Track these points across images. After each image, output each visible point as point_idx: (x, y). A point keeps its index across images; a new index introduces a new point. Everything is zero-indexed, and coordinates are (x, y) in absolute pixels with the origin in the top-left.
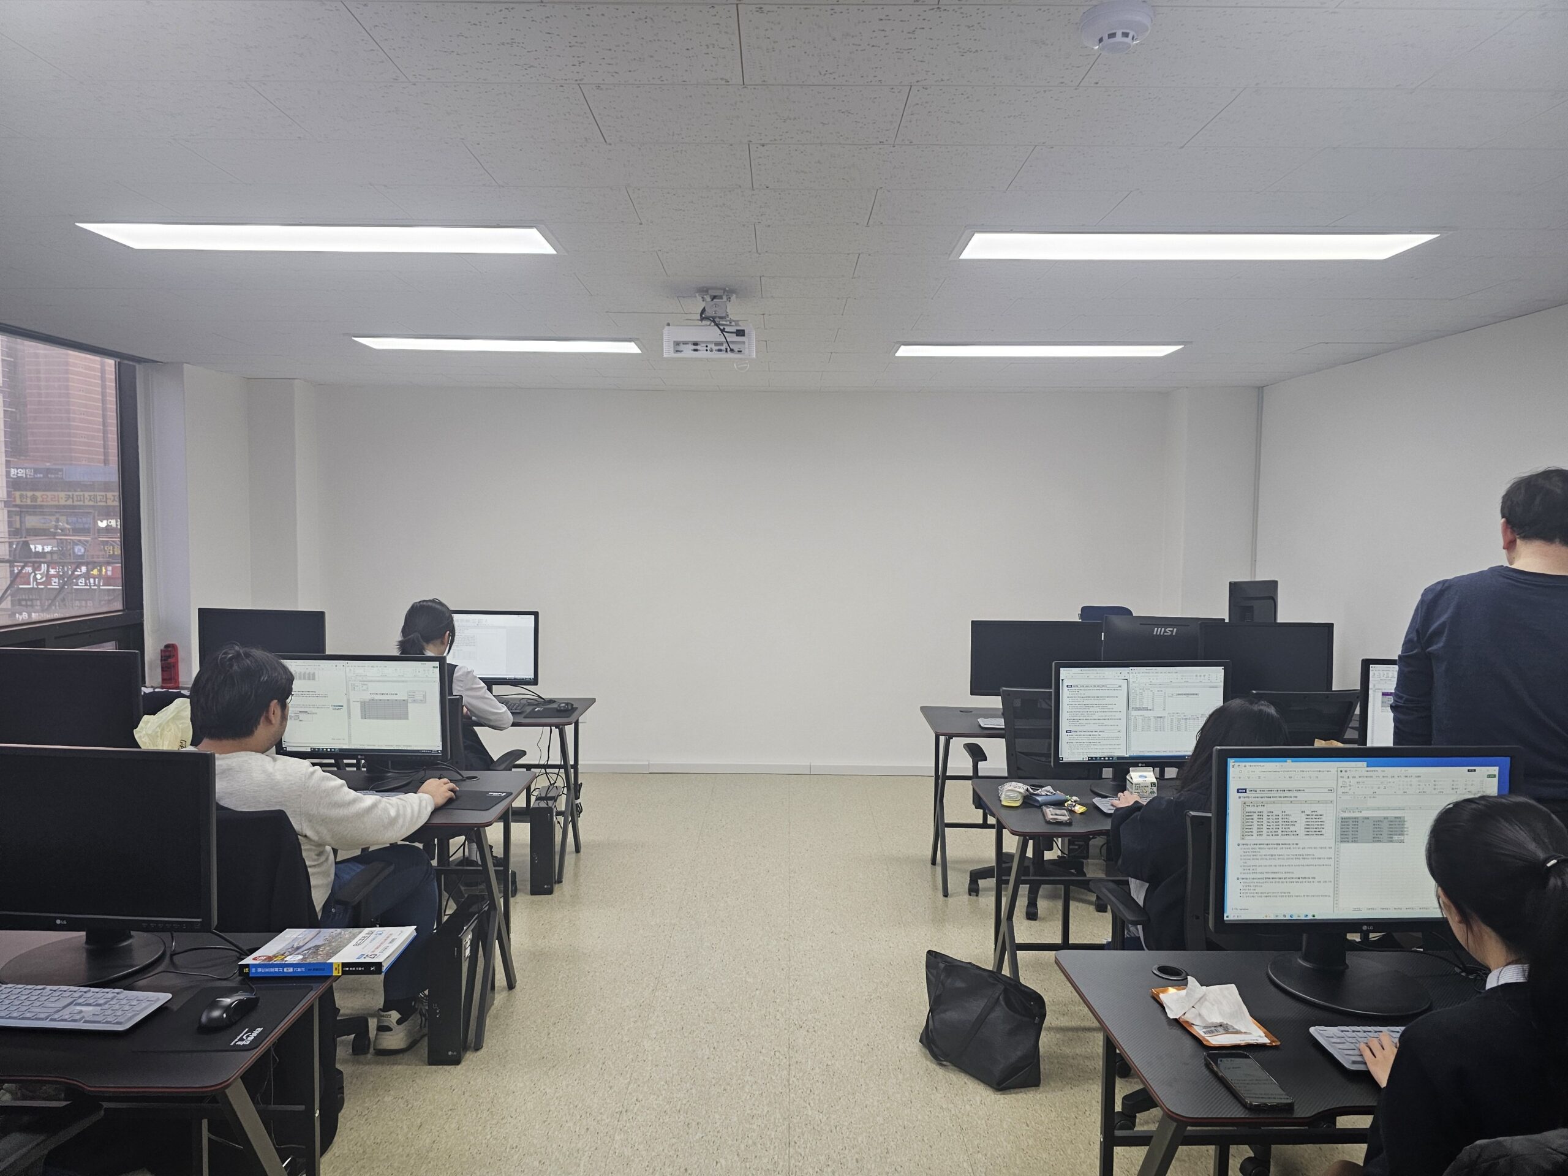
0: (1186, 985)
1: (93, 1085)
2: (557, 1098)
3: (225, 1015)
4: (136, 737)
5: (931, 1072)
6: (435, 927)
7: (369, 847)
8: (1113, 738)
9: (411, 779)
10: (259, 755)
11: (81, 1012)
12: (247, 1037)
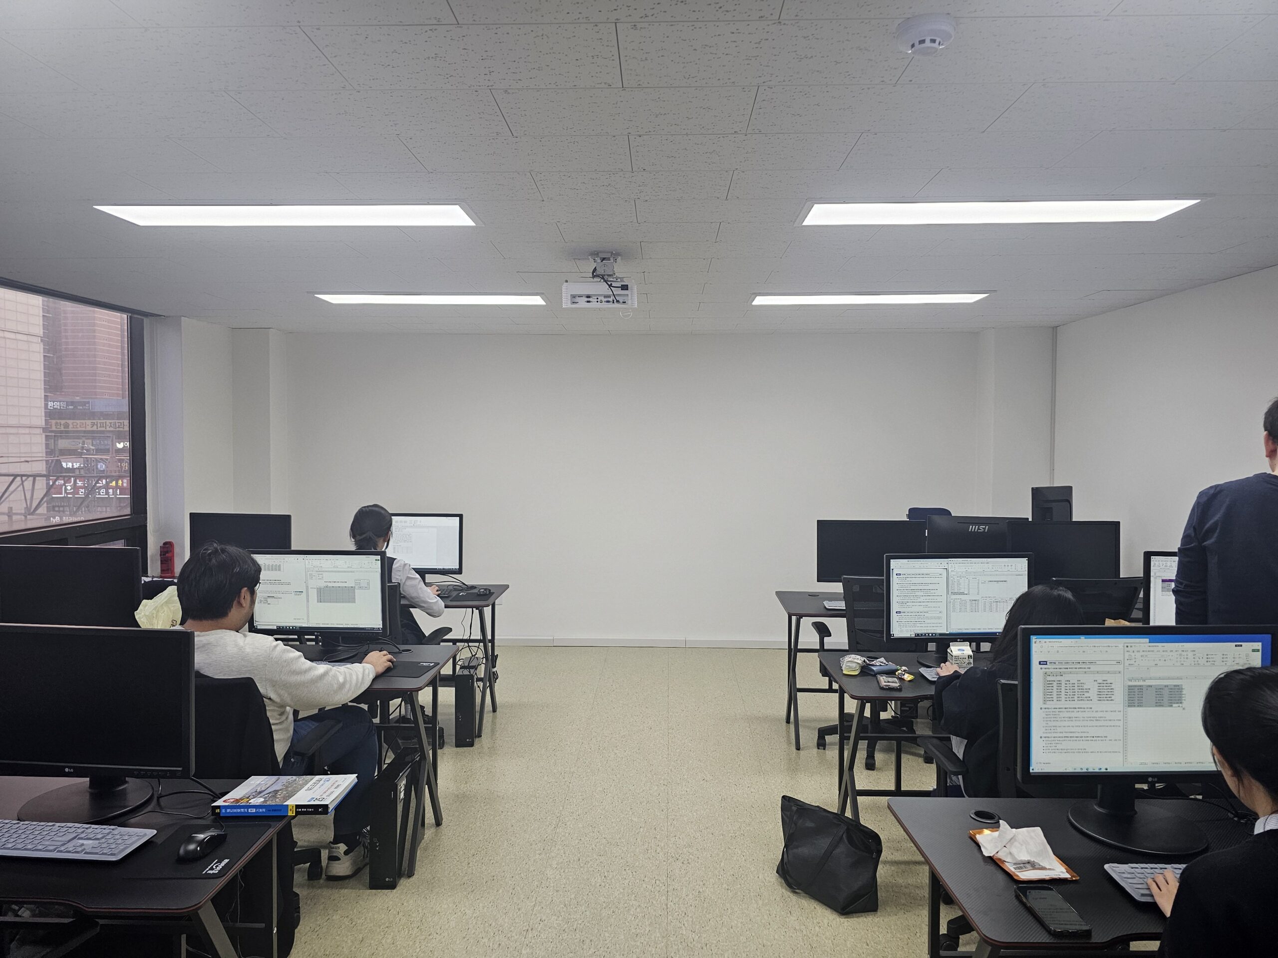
0: (999, 827)
1: (91, 906)
2: (475, 917)
3: (199, 849)
4: (136, 617)
5: (786, 898)
6: (376, 774)
7: (325, 707)
8: (935, 618)
9: (358, 652)
10: (233, 633)
11: (83, 845)
12: (216, 867)
